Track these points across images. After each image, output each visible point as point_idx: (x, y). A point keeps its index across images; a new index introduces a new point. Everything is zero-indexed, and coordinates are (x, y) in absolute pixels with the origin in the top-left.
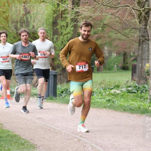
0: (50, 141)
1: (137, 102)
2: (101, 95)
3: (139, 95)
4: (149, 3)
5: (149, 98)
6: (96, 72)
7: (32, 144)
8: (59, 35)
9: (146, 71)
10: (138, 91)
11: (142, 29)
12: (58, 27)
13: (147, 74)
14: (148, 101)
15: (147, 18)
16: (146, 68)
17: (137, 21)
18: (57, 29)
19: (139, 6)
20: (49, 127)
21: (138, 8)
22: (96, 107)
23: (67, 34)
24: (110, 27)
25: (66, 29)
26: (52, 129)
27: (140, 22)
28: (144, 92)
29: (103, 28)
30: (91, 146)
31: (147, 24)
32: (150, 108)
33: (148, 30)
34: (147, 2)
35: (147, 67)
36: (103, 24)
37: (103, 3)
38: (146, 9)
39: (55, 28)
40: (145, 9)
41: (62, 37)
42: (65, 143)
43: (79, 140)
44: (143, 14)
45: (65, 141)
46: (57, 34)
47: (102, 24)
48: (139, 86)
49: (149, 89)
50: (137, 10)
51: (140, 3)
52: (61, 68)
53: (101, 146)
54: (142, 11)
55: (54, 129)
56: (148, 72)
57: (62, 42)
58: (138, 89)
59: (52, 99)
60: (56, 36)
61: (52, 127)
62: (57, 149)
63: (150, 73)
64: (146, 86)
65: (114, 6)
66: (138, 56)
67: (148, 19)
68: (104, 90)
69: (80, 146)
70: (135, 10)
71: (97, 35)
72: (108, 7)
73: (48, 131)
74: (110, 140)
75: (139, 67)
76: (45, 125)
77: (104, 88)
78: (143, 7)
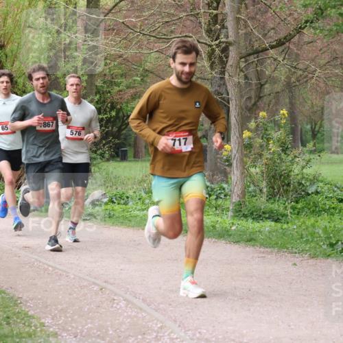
0: (46, 291)
1: (210, 217)
2: (143, 203)
3: (214, 202)
4: (227, 32)
5: (231, 208)
6: (133, 159)
7: (12, 298)
8: (60, 90)
9: (225, 158)
10: (210, 195)
11: (217, 79)
13: (227, 163)
14: (230, 214)
15: (224, 59)
16: (225, 153)
17: (207, 64)
18: (57, 78)
19: (209, 37)
20: (44, 264)
21: (208, 41)
22: (133, 227)
24: (156, 75)
26: (50, 268)
27: (212, 67)
28: (221, 198)
29: (144, 77)
30: (124, 300)
31: (224, 71)
32: (233, 228)
33: (227, 82)
34: (225, 30)
35: (226, 151)
36: (144, 69)
37: (143, 30)
38: (223, 42)
40: (220, 42)
42: (75, 295)
43: (101, 289)
44: (217, 51)
45: (76, 290)
47: (141, 69)
48: (213, 186)
49: (231, 191)
50: (206, 44)
51: (212, 30)
53: (143, 300)
54: (214, 47)
55: (54, 268)
56: (228, 160)
58: (212, 191)
61: (51, 263)
62: (59, 306)
63: (232, 161)
64: (225, 186)
65: (163, 37)
66: (210, 130)
67: (227, 61)
68: (146, 193)
69: (104, 299)
70: (203, 45)
71: (132, 91)
72: (152, 38)
73: (42, 272)
74: (160, 288)
75: (211, 151)
76: (36, 260)
77: (147, 190)
78: (216, 40)
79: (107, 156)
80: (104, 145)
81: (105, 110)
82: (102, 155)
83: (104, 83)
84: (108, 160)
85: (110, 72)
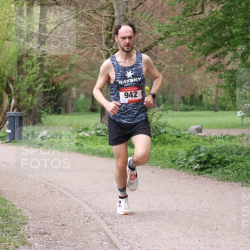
0: (15, 187)
1: (106, 146)
6: (64, 114)
8: (25, 75)
12: (24, 66)
18: (22, 68)
19: (107, 46)
20: (14, 172)
21: (106, 48)
23: (33, 74)
24: (78, 67)
25: (31, 69)
26: (18, 174)
29: (71, 68)
30: (59, 192)
34: (115, 43)
36: (71, 64)
38: (114, 49)
39: (20, 68)
41: (27, 77)
42: (31, 189)
43: (46, 186)
45: (32, 186)
46: (22, 74)
47: (69, 64)
51: (108, 43)
52: (27, 110)
53: (69, 191)
54: (110, 52)
55: (20, 174)
57: (28, 82)
59: (17, 142)
60: (21, 76)
61: (18, 171)
62: (22, 195)
65: (82, 46)
69: (47, 191)
70: (104, 51)
71: (64, 76)
73: (13, 176)
74: (79, 185)
76: (10, 170)
78: (111, 48)
79: (50, 112)
80: (48, 106)
81: (49, 86)
82: (47, 112)
83: (49, 71)
84: (51, 114)
85: (52, 65)
